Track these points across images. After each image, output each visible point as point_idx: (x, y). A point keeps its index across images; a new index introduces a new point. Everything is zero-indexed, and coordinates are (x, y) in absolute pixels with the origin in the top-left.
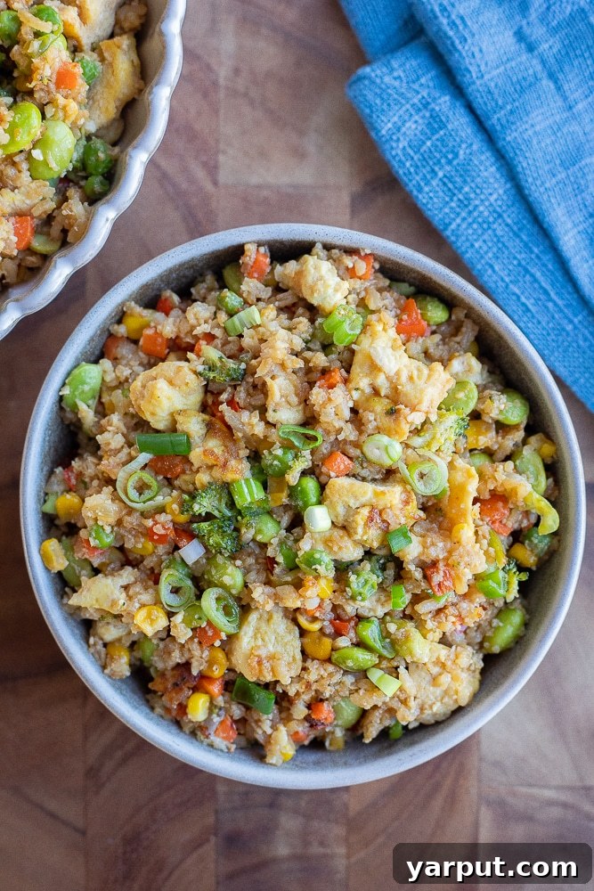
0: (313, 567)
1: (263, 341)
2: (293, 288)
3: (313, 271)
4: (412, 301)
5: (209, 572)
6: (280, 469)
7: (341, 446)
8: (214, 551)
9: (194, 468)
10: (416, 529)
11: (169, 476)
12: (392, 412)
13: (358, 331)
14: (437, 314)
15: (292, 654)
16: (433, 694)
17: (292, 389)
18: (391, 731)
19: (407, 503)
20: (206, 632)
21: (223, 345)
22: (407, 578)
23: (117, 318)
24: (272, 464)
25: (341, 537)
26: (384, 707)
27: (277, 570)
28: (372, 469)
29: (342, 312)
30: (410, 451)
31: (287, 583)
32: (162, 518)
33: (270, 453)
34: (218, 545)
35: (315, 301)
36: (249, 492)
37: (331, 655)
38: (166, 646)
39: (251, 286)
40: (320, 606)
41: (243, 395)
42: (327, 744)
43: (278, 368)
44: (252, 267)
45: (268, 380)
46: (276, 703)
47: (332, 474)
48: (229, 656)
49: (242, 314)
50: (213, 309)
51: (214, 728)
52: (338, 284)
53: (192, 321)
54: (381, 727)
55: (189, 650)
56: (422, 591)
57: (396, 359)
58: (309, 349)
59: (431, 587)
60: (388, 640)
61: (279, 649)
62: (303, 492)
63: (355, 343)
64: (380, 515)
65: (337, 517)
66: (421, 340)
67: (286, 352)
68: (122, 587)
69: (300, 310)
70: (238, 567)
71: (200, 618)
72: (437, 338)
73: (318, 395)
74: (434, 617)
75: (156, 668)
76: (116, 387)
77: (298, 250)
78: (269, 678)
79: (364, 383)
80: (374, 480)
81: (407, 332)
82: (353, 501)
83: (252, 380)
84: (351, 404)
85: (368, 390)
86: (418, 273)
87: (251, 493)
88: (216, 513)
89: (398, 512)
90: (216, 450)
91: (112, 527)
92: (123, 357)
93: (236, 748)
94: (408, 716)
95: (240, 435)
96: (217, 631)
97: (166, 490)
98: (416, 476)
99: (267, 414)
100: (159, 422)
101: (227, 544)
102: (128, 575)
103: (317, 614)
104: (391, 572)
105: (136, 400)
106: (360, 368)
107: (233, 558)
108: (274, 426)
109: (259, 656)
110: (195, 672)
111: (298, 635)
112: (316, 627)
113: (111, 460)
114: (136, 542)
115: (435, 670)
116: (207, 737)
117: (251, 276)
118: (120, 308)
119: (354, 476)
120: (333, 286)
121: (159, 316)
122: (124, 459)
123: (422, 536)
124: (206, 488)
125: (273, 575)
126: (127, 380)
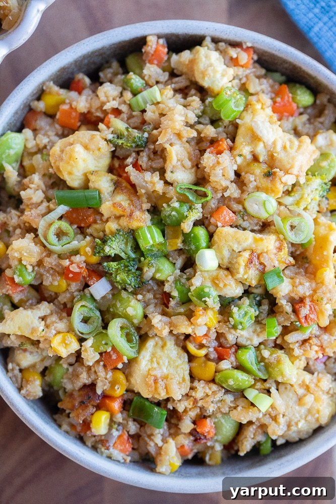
0: (203, 299)
1: (162, 115)
2: (186, 74)
3: (204, 59)
4: (285, 87)
5: (115, 305)
6: (177, 218)
7: (226, 202)
8: (120, 287)
9: (104, 218)
10: (287, 272)
11: (82, 225)
12: (269, 175)
13: (242, 108)
14: (305, 98)
15: (182, 376)
16: (299, 412)
17: (186, 155)
18: (262, 448)
19: (280, 249)
20: (111, 356)
21: (129, 119)
22: (279, 312)
23: (37, 95)
24: (170, 215)
25: (226, 276)
26: (258, 424)
27: (172, 303)
28: (252, 222)
29: (229, 93)
30: (282, 208)
31: (180, 314)
32: (78, 259)
33: (169, 206)
34: (124, 282)
35: (206, 84)
36: (151, 237)
37: (215, 376)
38: (74, 370)
39: (152, 70)
40: (206, 335)
41: (145, 159)
42: (207, 458)
43: (176, 137)
44: (153, 55)
45: (167, 146)
46: (167, 420)
47: (219, 224)
48: (129, 378)
49: (145, 93)
50: (120, 89)
51: (114, 441)
52: (224, 70)
53: (103, 98)
54: (255, 441)
55: (95, 372)
56: (292, 323)
57: (273, 131)
58: (199, 123)
59: (299, 321)
60: (262, 364)
61: (172, 371)
62: (196, 238)
63: (239, 118)
64: (258, 258)
65: (222, 260)
66: (291, 119)
67: (183, 123)
68: (39, 318)
69: (193, 91)
70: (139, 301)
71: (106, 344)
72: (305, 117)
73: (208, 159)
74: (300, 346)
75: (65, 389)
76: (36, 153)
77: (192, 42)
78: (163, 395)
79: (246, 150)
80: (252, 231)
81: (281, 112)
82: (236, 246)
83: (153, 147)
84: (235, 168)
85: (249, 157)
86: (290, 63)
87: (153, 238)
88: (123, 255)
89: (273, 256)
90: (123, 203)
91: (33, 267)
92: (41, 129)
93: (130, 461)
94: (277, 431)
95: (143, 191)
96: (120, 357)
97: (80, 237)
98: (288, 228)
99: (166, 175)
100: (74, 181)
101: (131, 280)
102: (45, 308)
103: (204, 342)
104: (265, 307)
105: (55, 163)
106: (244, 139)
107: (134, 293)
108: (171, 184)
109: (155, 376)
110: (99, 391)
111: (187, 360)
112: (203, 352)
113: (33, 211)
114: (53, 280)
115: (301, 391)
116: (108, 449)
117: (151, 62)
118: (41, 86)
119: (236, 227)
120: (220, 72)
121: (73, 94)
122: (44, 211)
123: (292, 278)
124: (114, 234)
125: (168, 307)
126: (45, 147)
